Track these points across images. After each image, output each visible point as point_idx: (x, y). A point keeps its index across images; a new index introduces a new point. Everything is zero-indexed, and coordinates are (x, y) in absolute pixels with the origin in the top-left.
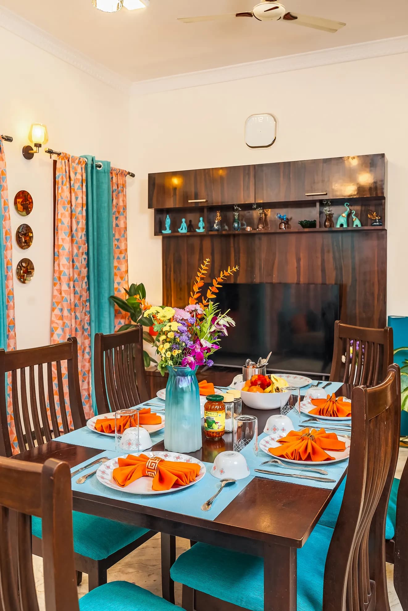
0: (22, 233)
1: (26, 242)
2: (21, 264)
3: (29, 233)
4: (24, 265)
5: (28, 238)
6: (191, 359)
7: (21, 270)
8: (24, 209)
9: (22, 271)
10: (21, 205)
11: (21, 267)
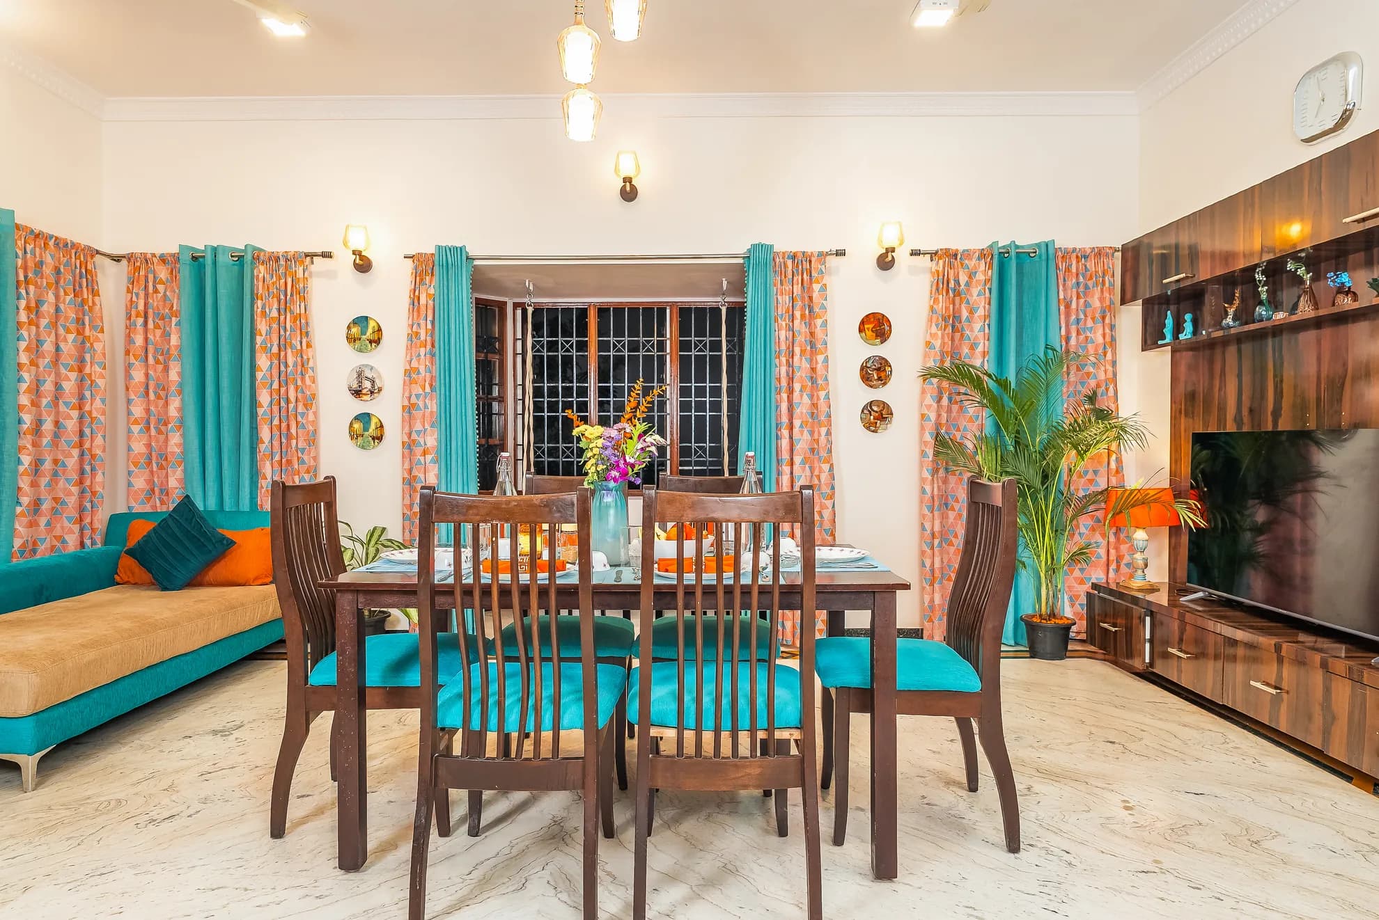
0: (874, 367)
1: (880, 379)
2: (871, 407)
3: (886, 368)
4: (875, 408)
5: (882, 374)
6: (615, 473)
7: (871, 415)
8: (877, 336)
9: (872, 417)
10: (872, 331)
11: (870, 412)
